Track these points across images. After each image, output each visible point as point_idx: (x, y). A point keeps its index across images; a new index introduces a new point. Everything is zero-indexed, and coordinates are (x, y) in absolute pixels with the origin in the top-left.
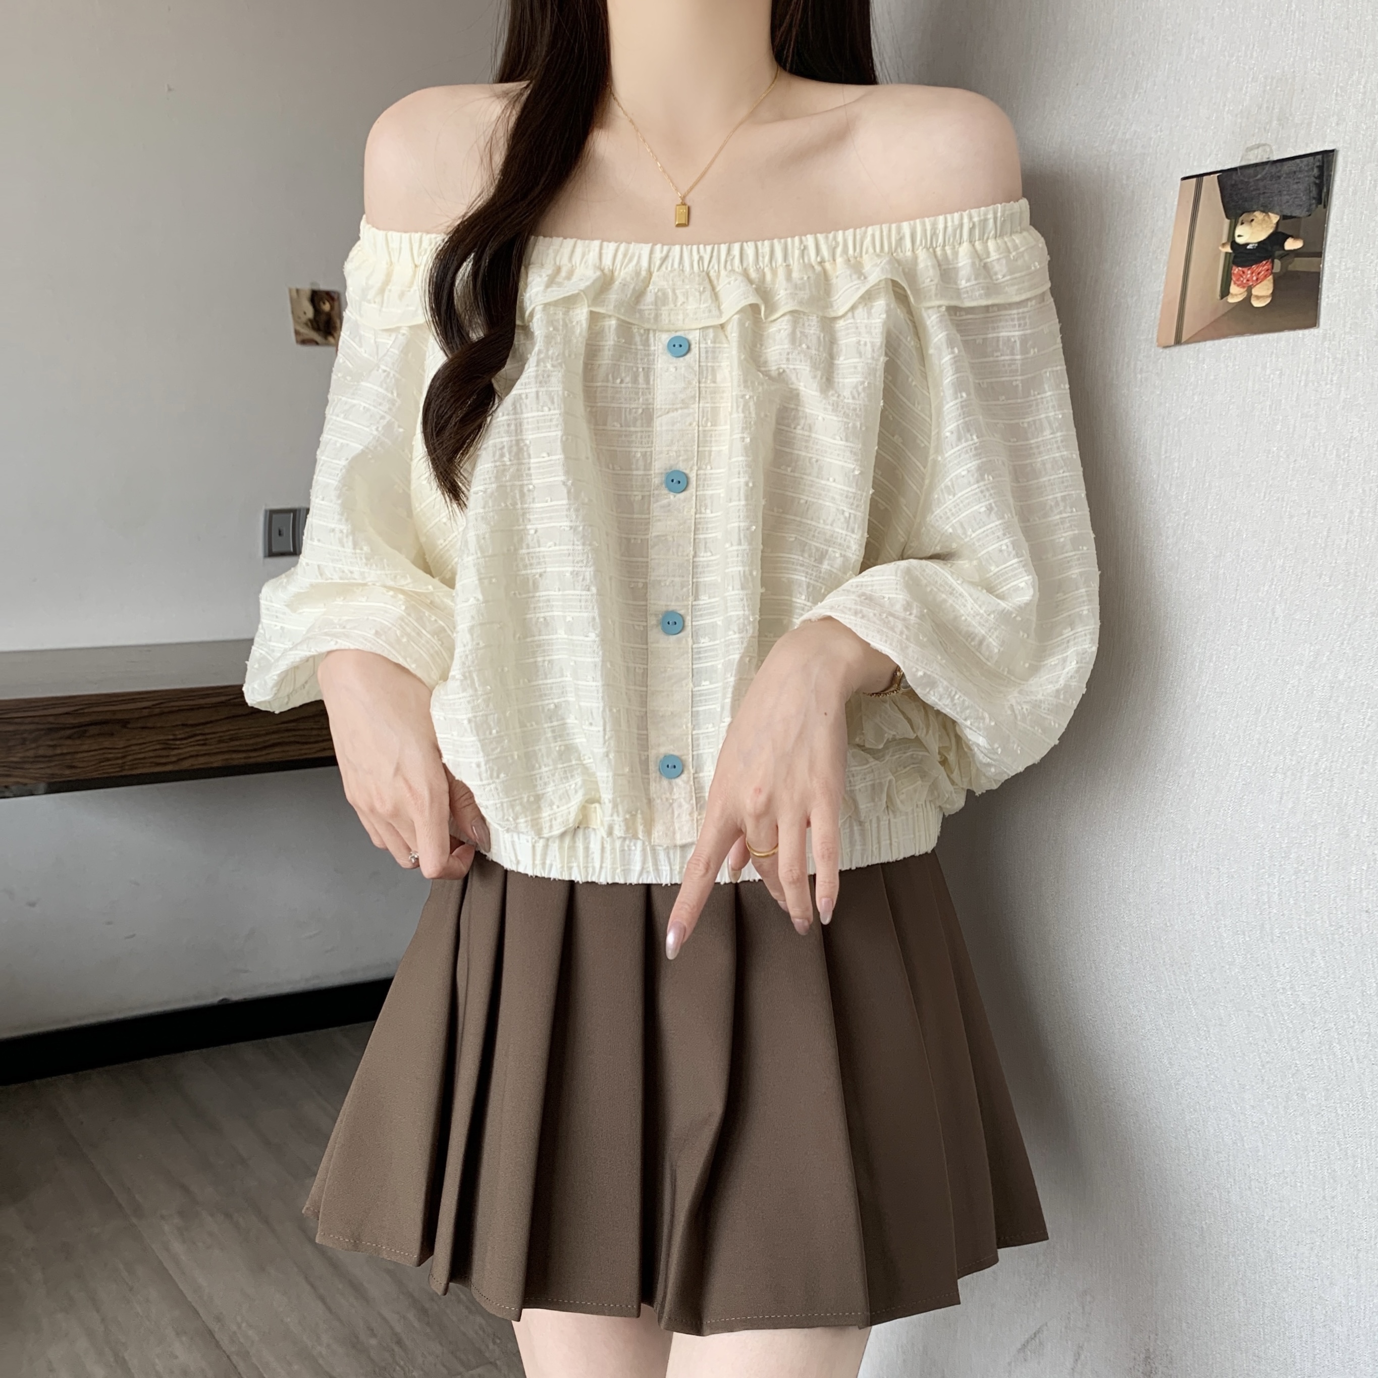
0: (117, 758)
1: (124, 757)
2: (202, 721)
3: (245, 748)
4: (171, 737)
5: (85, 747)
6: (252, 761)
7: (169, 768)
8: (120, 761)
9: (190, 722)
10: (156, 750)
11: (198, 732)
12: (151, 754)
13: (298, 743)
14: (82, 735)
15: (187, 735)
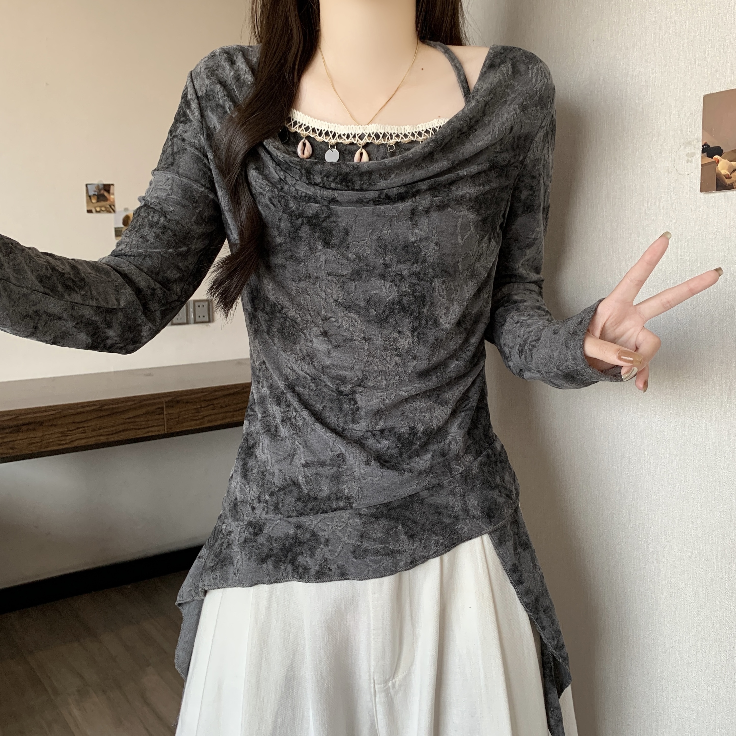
0: (37, 442)
1: (41, 442)
2: (83, 420)
3: (106, 434)
4: (66, 430)
5: (20, 438)
6: (111, 440)
7: (66, 446)
8: (39, 444)
9: (77, 421)
10: (58, 437)
11: (81, 426)
12: (56, 439)
13: (136, 429)
14: (18, 431)
15: (75, 428)
